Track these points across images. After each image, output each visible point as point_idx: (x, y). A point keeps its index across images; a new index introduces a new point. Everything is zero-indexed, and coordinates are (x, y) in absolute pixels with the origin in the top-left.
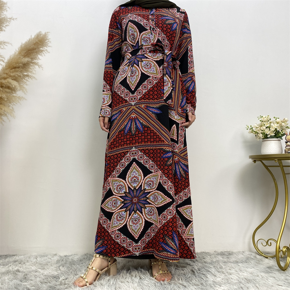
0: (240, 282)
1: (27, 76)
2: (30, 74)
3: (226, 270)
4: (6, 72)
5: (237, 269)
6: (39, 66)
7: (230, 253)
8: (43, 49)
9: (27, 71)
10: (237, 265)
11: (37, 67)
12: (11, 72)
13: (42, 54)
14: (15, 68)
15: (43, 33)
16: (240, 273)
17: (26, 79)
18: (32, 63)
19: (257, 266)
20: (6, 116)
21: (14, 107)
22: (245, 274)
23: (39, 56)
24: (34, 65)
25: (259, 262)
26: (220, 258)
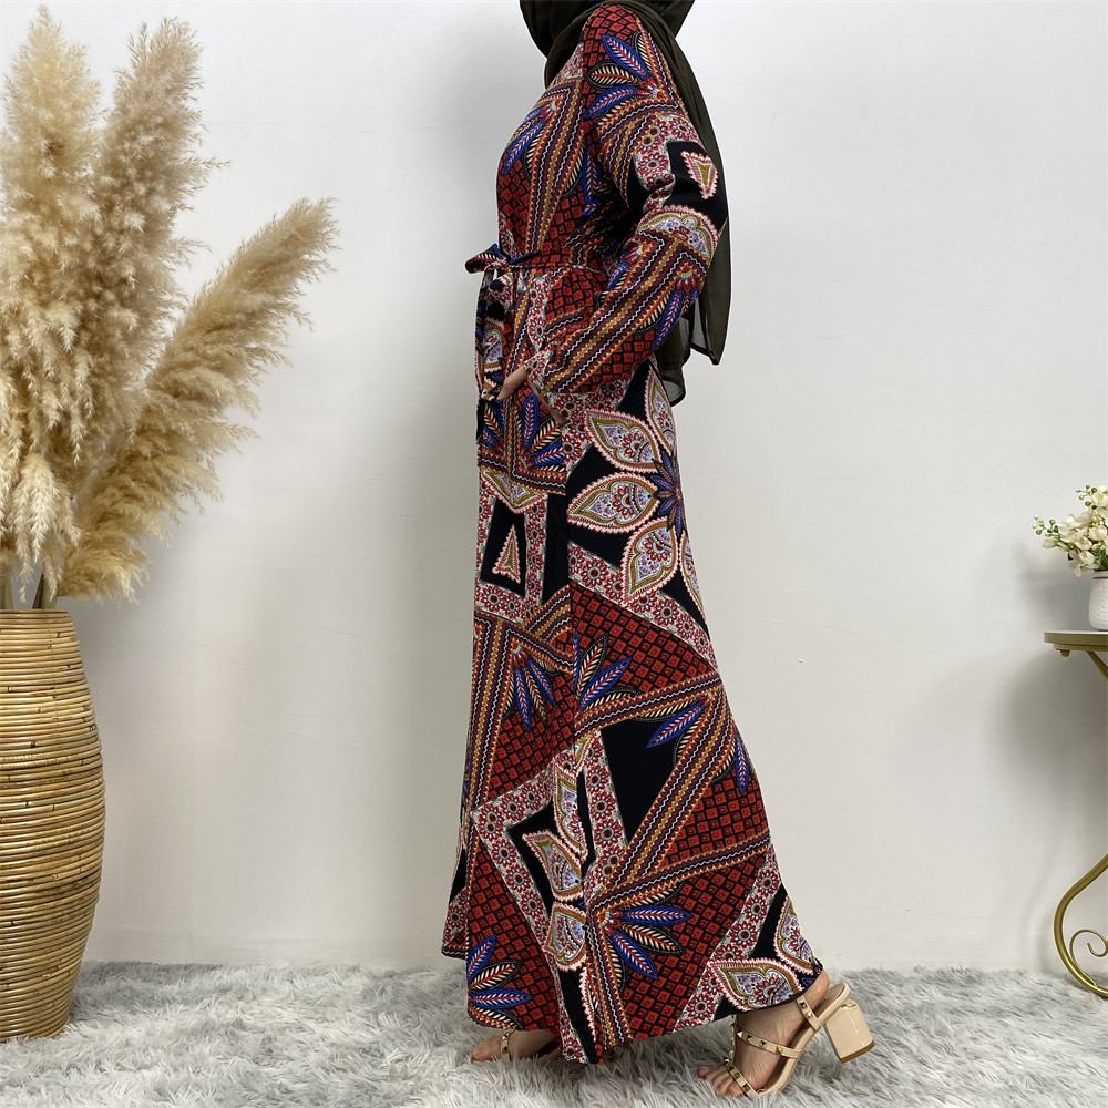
0: (1014, 1089)
1: (260, 352)
2: (269, 345)
3: (961, 1041)
4: (190, 343)
5: (999, 1039)
6: (300, 318)
7: (973, 976)
8: (313, 258)
9: (259, 336)
10: (1000, 1022)
11: (291, 320)
12: (207, 344)
13: (311, 275)
14: (219, 327)
15: (314, 202)
16: (1011, 1053)
17: (256, 363)
18: (276, 307)
19: (1073, 1028)
20: (191, 493)
21: (217, 461)
22: (1030, 1059)
23: (299, 281)
24: (282, 315)
25: (1077, 1015)
26: (936, 994)
